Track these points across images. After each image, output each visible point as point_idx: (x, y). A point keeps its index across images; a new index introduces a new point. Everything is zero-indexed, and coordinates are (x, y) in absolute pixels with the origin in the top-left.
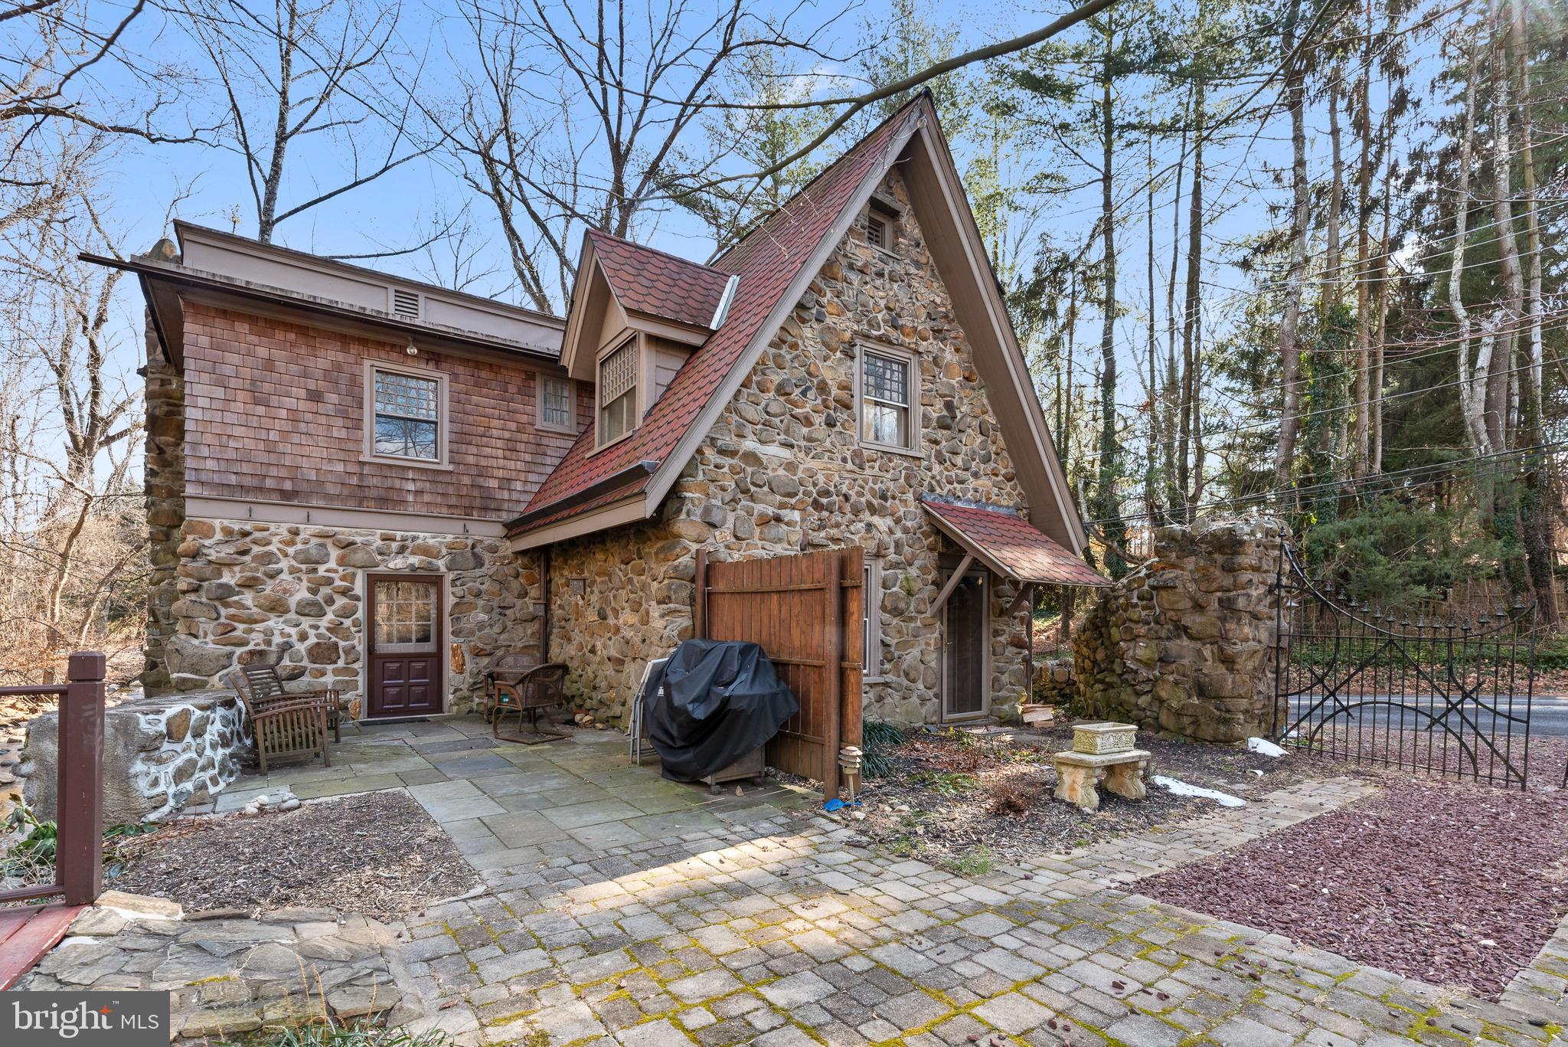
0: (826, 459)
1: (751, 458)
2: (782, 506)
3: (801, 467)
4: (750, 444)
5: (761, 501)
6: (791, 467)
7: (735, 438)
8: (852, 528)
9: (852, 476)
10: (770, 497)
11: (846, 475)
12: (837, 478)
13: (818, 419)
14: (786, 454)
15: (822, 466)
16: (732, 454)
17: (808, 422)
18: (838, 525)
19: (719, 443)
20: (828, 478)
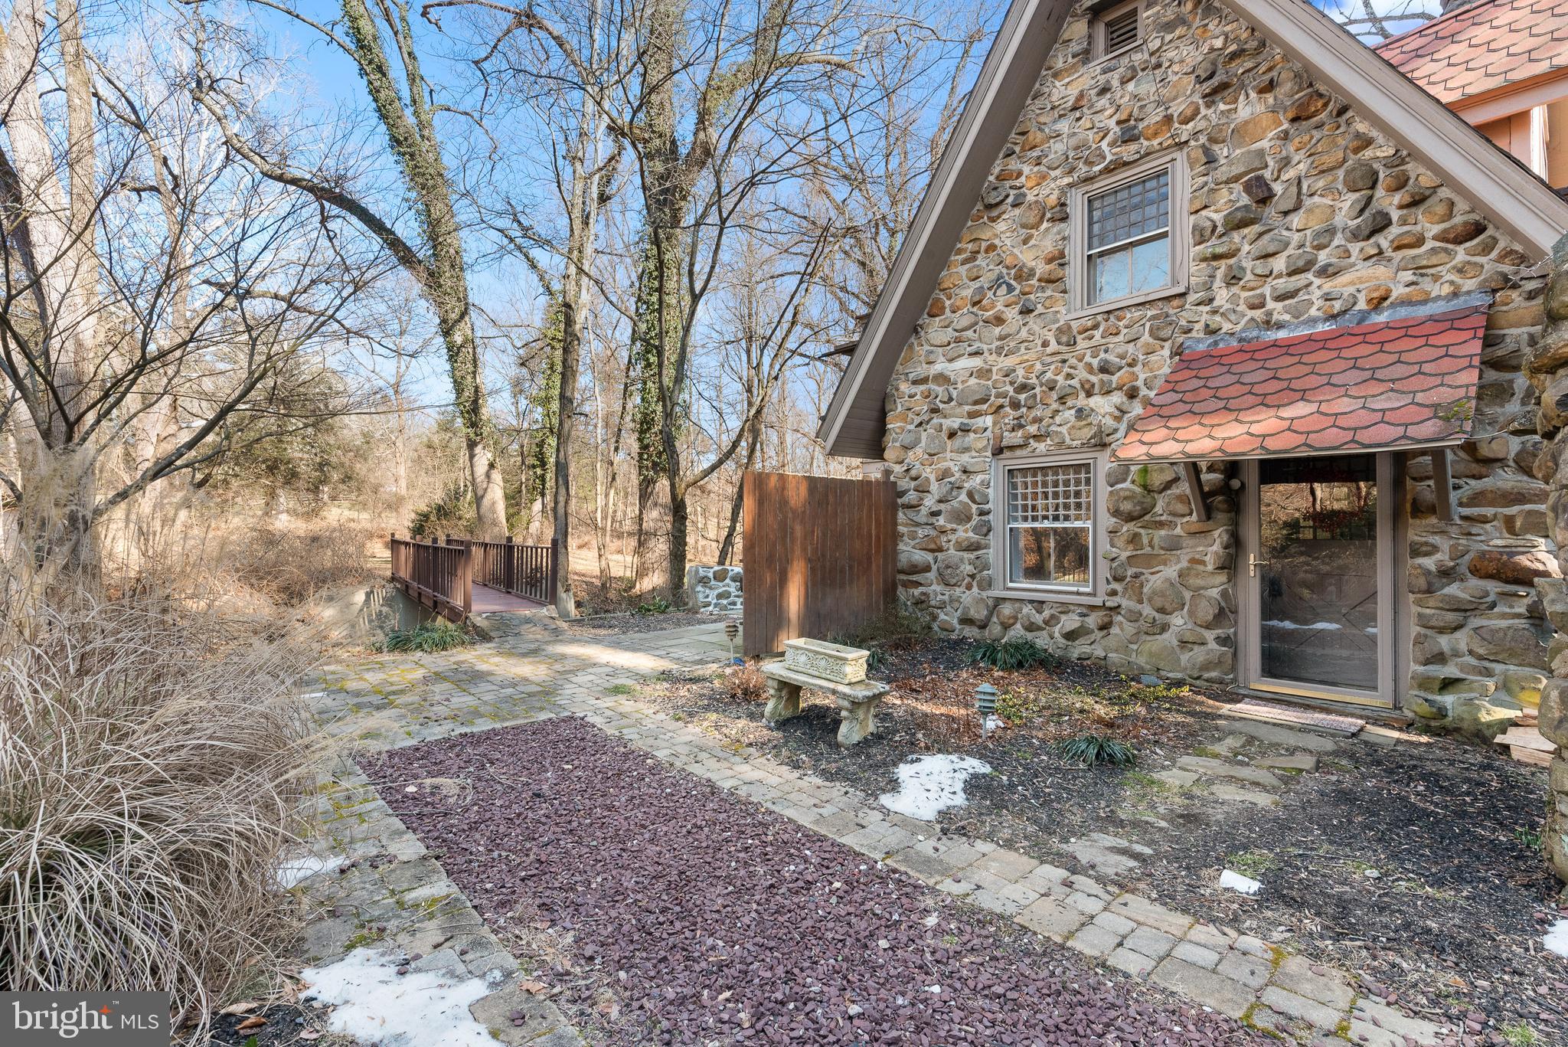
0: (1023, 350)
1: (942, 379)
2: (972, 415)
3: (994, 369)
4: (940, 367)
5: (951, 416)
6: (984, 373)
7: (925, 366)
8: (1058, 420)
9: (1059, 357)
10: (958, 410)
11: (1049, 360)
12: (1038, 366)
13: (1012, 314)
14: (977, 362)
15: (1018, 360)
16: (924, 381)
17: (999, 320)
18: (1037, 420)
19: (911, 376)
20: (1029, 369)
